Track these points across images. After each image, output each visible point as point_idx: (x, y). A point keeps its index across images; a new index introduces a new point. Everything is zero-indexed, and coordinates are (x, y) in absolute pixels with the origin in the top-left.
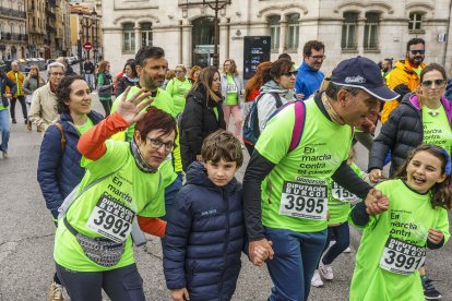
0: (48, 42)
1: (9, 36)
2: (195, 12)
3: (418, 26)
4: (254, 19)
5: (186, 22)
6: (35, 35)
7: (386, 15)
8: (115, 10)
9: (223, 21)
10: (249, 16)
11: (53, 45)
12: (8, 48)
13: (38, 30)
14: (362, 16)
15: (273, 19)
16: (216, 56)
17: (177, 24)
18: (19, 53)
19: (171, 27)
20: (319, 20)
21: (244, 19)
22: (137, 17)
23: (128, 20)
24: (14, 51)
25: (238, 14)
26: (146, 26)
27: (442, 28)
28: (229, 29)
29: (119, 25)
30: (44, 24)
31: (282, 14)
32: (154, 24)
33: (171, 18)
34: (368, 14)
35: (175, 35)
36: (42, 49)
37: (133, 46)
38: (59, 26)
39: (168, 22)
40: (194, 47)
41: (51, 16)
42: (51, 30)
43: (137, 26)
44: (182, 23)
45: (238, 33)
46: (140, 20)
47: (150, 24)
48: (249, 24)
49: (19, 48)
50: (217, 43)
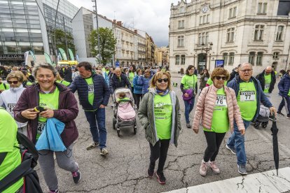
1: (140, 59)
2: (199, 52)
3: (276, 57)
4: (219, 54)
5: (196, 55)
6: (148, 59)
7: (265, 53)
8: (174, 51)
9: (208, 55)
13: (149, 57)
14: (256, 53)
15: (225, 54)
16: (205, 66)
17: (193, 56)
19: (191, 57)
20: (241, 55)
21: (216, 54)
22: (181, 53)
23: (177, 54)
25: (214, 53)
26: (183, 56)
27: (285, 58)
28: (210, 57)
29: (175, 56)
30: (151, 55)
31: (228, 53)
32: (186, 56)
33: (191, 53)
34: (258, 53)
35: (192, 59)
37: (179, 62)
39: (190, 55)
40: (198, 63)
41: (153, 52)
42: (152, 57)
43: (180, 56)
45: (213, 59)
48: (217, 56)
50: (206, 62)
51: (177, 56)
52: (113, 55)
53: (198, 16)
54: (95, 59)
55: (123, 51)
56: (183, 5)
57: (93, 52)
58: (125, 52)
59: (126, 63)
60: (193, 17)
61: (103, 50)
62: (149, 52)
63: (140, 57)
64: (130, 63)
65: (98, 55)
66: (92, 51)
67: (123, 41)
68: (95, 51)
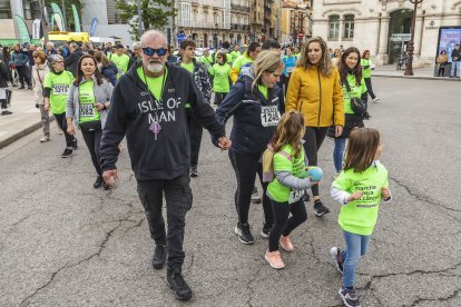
0: (264, 31)
1: (236, 25)
2: (393, 6)
4: (449, 11)
5: (384, 14)
6: (255, 25)
8: (324, 5)
9: (419, 12)
10: (444, 8)
11: (268, 33)
12: (236, 35)
13: (258, 22)
16: (410, 44)
17: (377, 15)
18: (243, 40)
19: (371, 18)
21: (439, 11)
22: (342, 11)
23: (334, 13)
24: (239, 38)
25: (434, 7)
26: (349, 18)
28: (423, 20)
29: (326, 17)
30: (262, 16)
32: (357, 17)
33: (372, 11)
35: (374, 25)
36: (260, 37)
37: (337, 35)
38: (273, 18)
39: (370, 15)
40: (390, 35)
41: (268, 10)
42: (267, 21)
43: (341, 18)
44: (380, 14)
45: (432, 23)
46: (345, 13)
47: (352, 16)
48: (443, 15)
49: (243, 36)
50: (413, 33)
52: (170, 18)
54: (127, 27)
55: (195, 6)
57: (122, 12)
58: (200, 10)
59: (200, 38)
61: (145, 6)
62: (260, 9)
63: (235, 21)
64: (210, 38)
65: (135, 17)
66: (121, 8)
68: (128, 9)
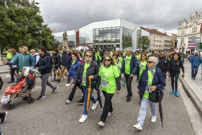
51: (180, 48)
53: (192, 28)
56: (184, 22)
60: (189, 28)
67: (155, 41)
